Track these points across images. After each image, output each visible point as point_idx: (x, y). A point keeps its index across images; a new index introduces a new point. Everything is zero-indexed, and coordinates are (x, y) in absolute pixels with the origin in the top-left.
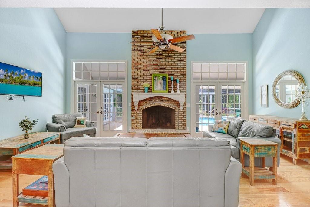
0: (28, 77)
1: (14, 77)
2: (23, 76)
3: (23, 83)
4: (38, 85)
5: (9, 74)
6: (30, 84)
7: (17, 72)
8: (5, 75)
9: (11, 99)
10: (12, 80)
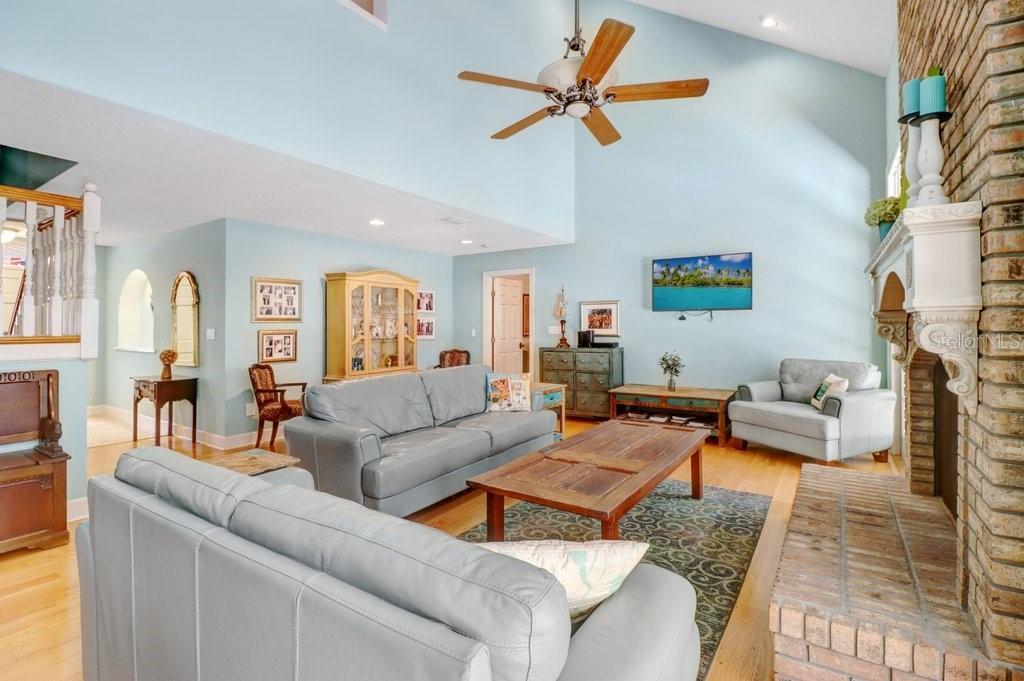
0: (715, 273)
1: (682, 274)
2: (702, 271)
3: (703, 284)
4: (740, 284)
5: (672, 270)
6: (718, 284)
7: (689, 266)
8: (663, 273)
9: (682, 318)
10: (678, 280)
